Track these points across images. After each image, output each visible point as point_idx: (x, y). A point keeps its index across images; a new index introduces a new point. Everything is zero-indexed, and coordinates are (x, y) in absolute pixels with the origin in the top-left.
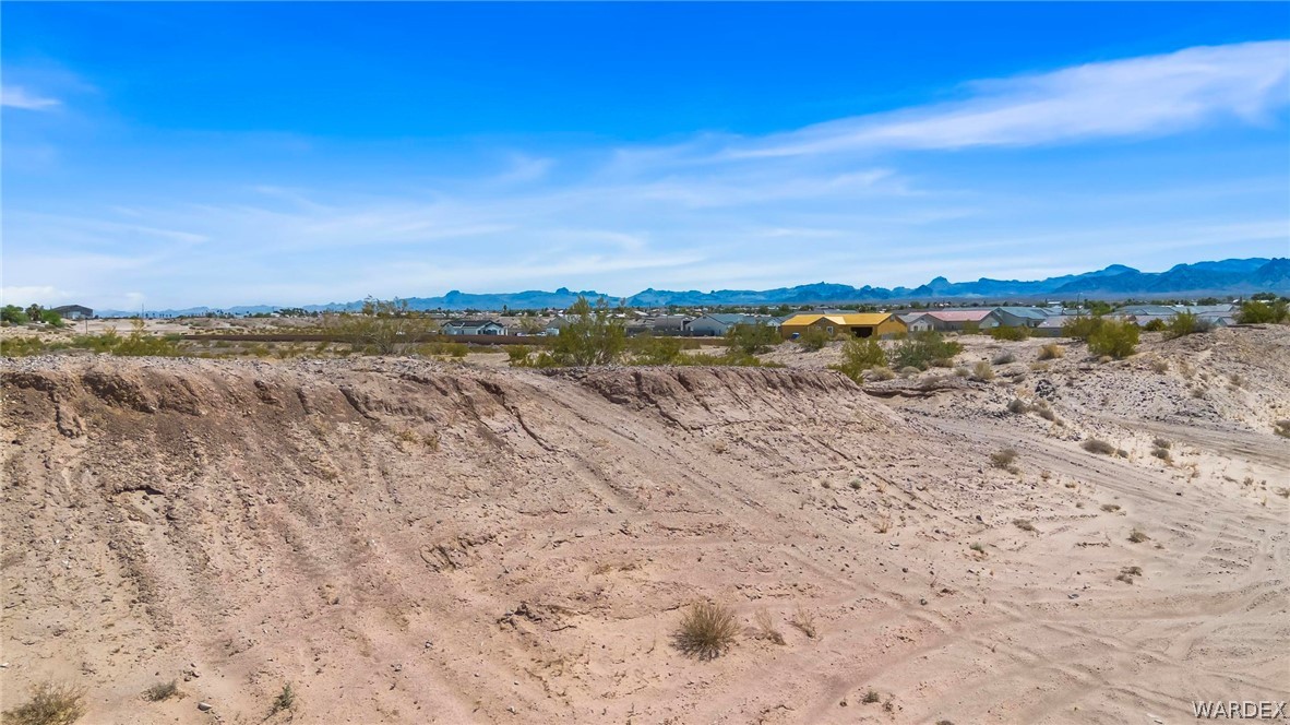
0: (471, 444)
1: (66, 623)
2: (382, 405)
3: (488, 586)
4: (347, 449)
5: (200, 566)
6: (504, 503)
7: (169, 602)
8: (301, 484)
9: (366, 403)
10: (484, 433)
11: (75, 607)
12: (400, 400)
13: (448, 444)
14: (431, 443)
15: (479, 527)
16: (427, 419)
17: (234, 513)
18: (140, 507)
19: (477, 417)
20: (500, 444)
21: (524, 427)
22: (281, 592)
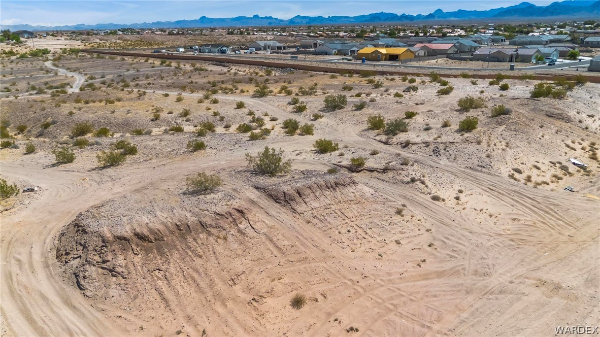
0: (236, 236)
1: (154, 315)
2: (211, 226)
3: (245, 290)
4: (204, 245)
5: (177, 294)
6: (246, 258)
7: (173, 306)
8: (194, 261)
9: (206, 225)
10: (240, 231)
11: (154, 310)
12: (215, 224)
13: (230, 238)
14: (225, 239)
15: (241, 269)
16: (223, 230)
17: (180, 275)
18: (158, 275)
19: (237, 225)
20: (244, 234)
21: (251, 226)
22: (196, 299)
